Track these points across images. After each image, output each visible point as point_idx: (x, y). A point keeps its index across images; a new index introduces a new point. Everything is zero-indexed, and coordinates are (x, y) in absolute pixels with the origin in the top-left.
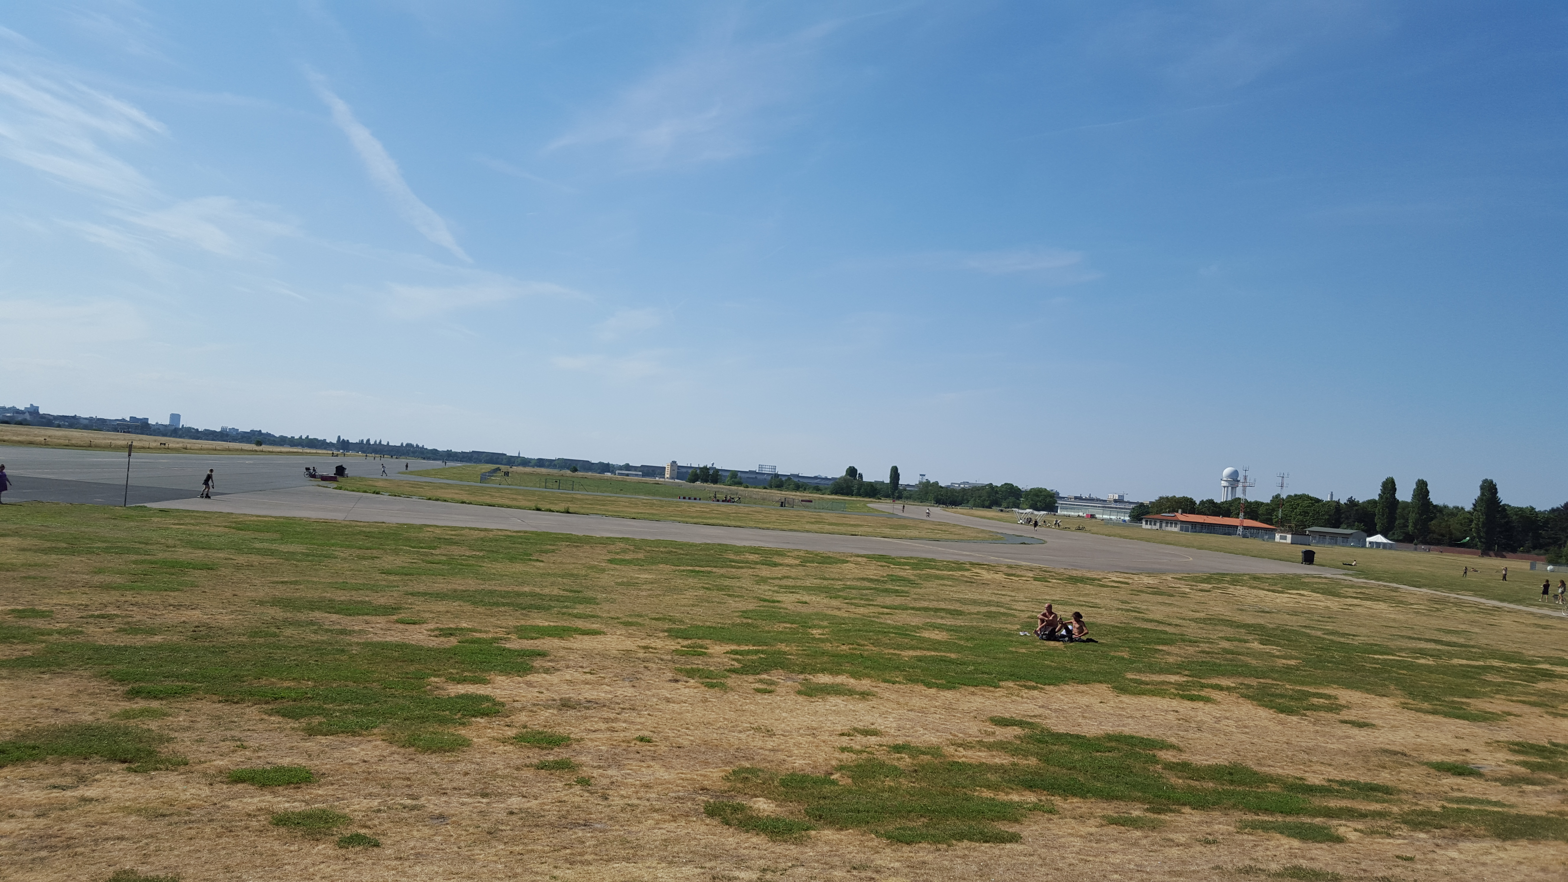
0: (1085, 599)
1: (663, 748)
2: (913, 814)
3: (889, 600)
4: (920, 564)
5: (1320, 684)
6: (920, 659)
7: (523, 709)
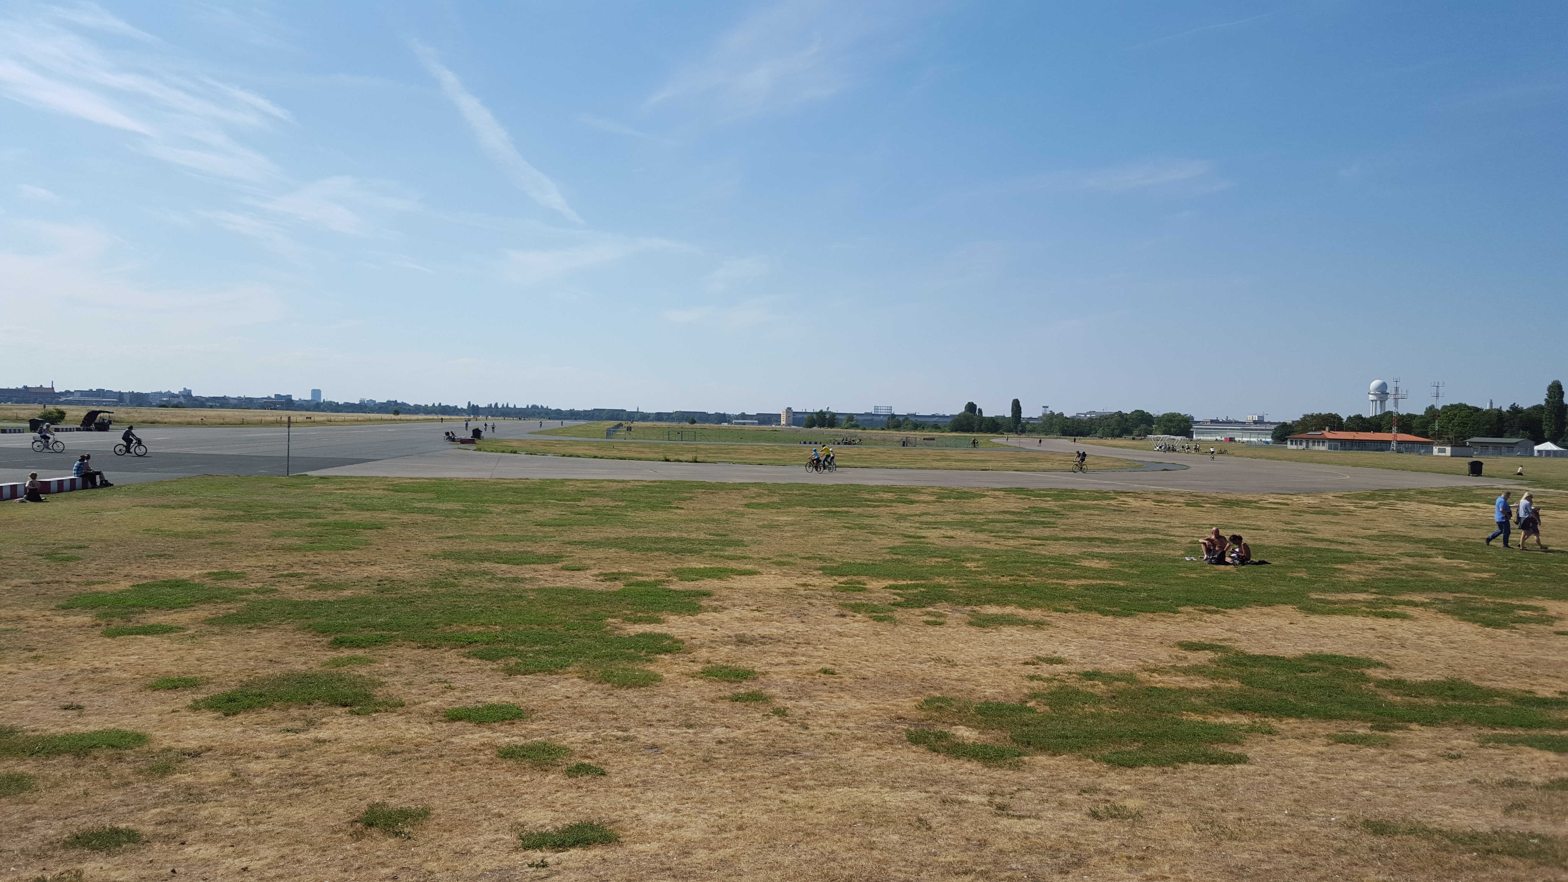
0: (1245, 522)
1: (848, 680)
2: (1125, 739)
3: (1037, 532)
4: (1060, 495)
5: (1522, 595)
6: (1087, 588)
7: (702, 646)
